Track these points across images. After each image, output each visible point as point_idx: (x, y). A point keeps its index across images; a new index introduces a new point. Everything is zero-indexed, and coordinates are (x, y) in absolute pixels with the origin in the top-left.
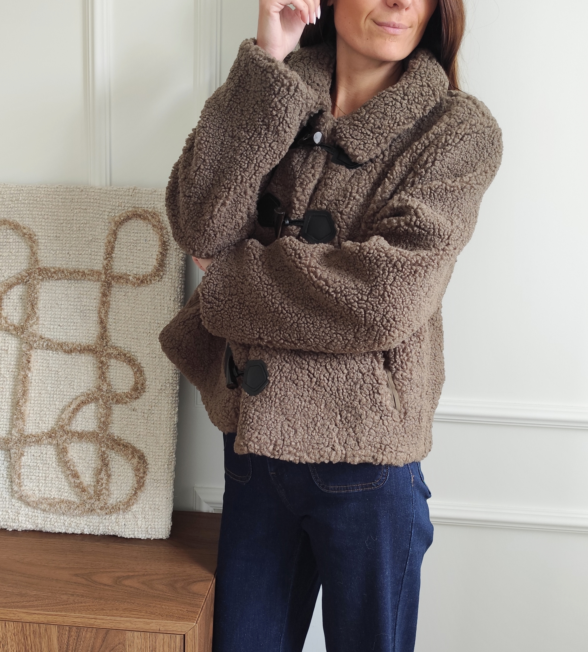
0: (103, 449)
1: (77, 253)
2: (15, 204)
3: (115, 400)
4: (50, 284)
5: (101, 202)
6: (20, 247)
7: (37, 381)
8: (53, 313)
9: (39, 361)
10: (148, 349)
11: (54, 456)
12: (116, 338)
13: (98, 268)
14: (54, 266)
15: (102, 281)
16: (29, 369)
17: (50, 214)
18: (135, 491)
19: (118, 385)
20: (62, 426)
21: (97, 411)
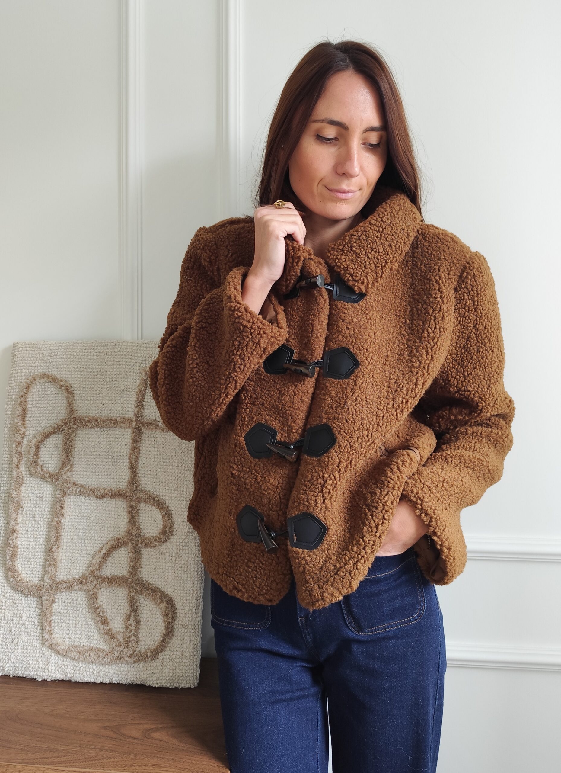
0: (132, 594)
1: (110, 402)
2: (53, 359)
3: (144, 545)
4: (84, 432)
5: (133, 354)
6: (57, 398)
7: (69, 527)
8: (86, 460)
9: (72, 507)
10: (176, 492)
11: (85, 603)
12: (146, 482)
13: (130, 416)
14: (88, 415)
15: (133, 428)
16: (62, 515)
17: (85, 367)
18: (164, 638)
19: (147, 529)
20: (93, 572)
21: (126, 555)
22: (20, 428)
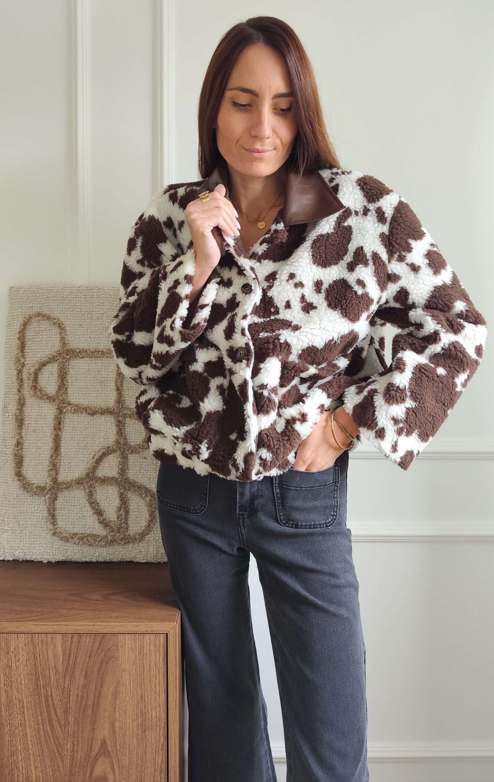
0: (122, 491)
1: (97, 336)
2: (46, 300)
3: (130, 451)
4: (76, 362)
5: (115, 297)
6: (51, 333)
7: (66, 439)
8: (78, 384)
9: (68, 422)
12: (129, 402)
14: (79, 347)
16: (60, 429)
17: (74, 307)
18: (149, 523)
19: (132, 439)
20: (88, 474)
21: (115, 460)
22: (20, 359)
